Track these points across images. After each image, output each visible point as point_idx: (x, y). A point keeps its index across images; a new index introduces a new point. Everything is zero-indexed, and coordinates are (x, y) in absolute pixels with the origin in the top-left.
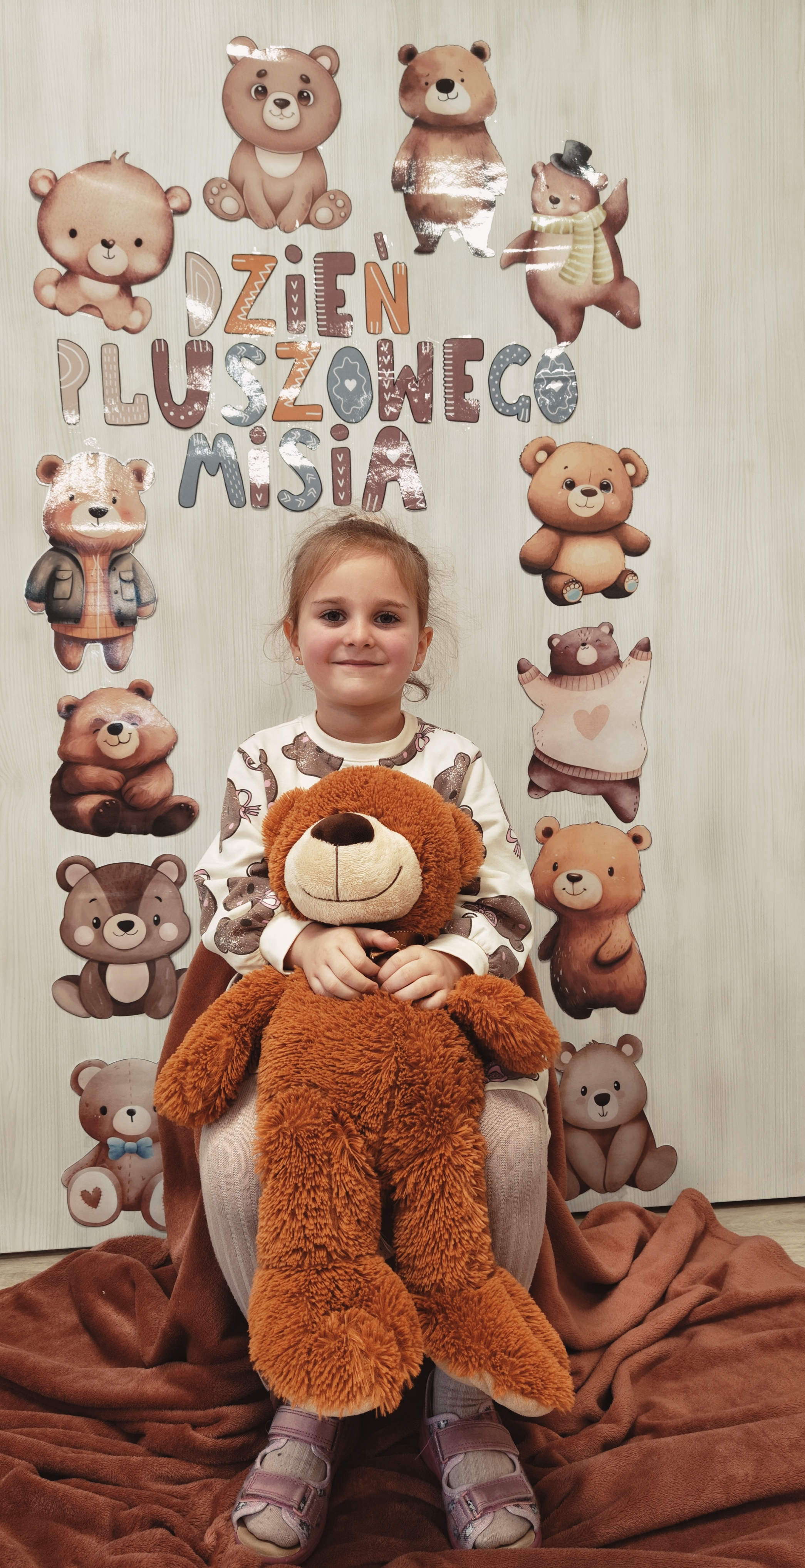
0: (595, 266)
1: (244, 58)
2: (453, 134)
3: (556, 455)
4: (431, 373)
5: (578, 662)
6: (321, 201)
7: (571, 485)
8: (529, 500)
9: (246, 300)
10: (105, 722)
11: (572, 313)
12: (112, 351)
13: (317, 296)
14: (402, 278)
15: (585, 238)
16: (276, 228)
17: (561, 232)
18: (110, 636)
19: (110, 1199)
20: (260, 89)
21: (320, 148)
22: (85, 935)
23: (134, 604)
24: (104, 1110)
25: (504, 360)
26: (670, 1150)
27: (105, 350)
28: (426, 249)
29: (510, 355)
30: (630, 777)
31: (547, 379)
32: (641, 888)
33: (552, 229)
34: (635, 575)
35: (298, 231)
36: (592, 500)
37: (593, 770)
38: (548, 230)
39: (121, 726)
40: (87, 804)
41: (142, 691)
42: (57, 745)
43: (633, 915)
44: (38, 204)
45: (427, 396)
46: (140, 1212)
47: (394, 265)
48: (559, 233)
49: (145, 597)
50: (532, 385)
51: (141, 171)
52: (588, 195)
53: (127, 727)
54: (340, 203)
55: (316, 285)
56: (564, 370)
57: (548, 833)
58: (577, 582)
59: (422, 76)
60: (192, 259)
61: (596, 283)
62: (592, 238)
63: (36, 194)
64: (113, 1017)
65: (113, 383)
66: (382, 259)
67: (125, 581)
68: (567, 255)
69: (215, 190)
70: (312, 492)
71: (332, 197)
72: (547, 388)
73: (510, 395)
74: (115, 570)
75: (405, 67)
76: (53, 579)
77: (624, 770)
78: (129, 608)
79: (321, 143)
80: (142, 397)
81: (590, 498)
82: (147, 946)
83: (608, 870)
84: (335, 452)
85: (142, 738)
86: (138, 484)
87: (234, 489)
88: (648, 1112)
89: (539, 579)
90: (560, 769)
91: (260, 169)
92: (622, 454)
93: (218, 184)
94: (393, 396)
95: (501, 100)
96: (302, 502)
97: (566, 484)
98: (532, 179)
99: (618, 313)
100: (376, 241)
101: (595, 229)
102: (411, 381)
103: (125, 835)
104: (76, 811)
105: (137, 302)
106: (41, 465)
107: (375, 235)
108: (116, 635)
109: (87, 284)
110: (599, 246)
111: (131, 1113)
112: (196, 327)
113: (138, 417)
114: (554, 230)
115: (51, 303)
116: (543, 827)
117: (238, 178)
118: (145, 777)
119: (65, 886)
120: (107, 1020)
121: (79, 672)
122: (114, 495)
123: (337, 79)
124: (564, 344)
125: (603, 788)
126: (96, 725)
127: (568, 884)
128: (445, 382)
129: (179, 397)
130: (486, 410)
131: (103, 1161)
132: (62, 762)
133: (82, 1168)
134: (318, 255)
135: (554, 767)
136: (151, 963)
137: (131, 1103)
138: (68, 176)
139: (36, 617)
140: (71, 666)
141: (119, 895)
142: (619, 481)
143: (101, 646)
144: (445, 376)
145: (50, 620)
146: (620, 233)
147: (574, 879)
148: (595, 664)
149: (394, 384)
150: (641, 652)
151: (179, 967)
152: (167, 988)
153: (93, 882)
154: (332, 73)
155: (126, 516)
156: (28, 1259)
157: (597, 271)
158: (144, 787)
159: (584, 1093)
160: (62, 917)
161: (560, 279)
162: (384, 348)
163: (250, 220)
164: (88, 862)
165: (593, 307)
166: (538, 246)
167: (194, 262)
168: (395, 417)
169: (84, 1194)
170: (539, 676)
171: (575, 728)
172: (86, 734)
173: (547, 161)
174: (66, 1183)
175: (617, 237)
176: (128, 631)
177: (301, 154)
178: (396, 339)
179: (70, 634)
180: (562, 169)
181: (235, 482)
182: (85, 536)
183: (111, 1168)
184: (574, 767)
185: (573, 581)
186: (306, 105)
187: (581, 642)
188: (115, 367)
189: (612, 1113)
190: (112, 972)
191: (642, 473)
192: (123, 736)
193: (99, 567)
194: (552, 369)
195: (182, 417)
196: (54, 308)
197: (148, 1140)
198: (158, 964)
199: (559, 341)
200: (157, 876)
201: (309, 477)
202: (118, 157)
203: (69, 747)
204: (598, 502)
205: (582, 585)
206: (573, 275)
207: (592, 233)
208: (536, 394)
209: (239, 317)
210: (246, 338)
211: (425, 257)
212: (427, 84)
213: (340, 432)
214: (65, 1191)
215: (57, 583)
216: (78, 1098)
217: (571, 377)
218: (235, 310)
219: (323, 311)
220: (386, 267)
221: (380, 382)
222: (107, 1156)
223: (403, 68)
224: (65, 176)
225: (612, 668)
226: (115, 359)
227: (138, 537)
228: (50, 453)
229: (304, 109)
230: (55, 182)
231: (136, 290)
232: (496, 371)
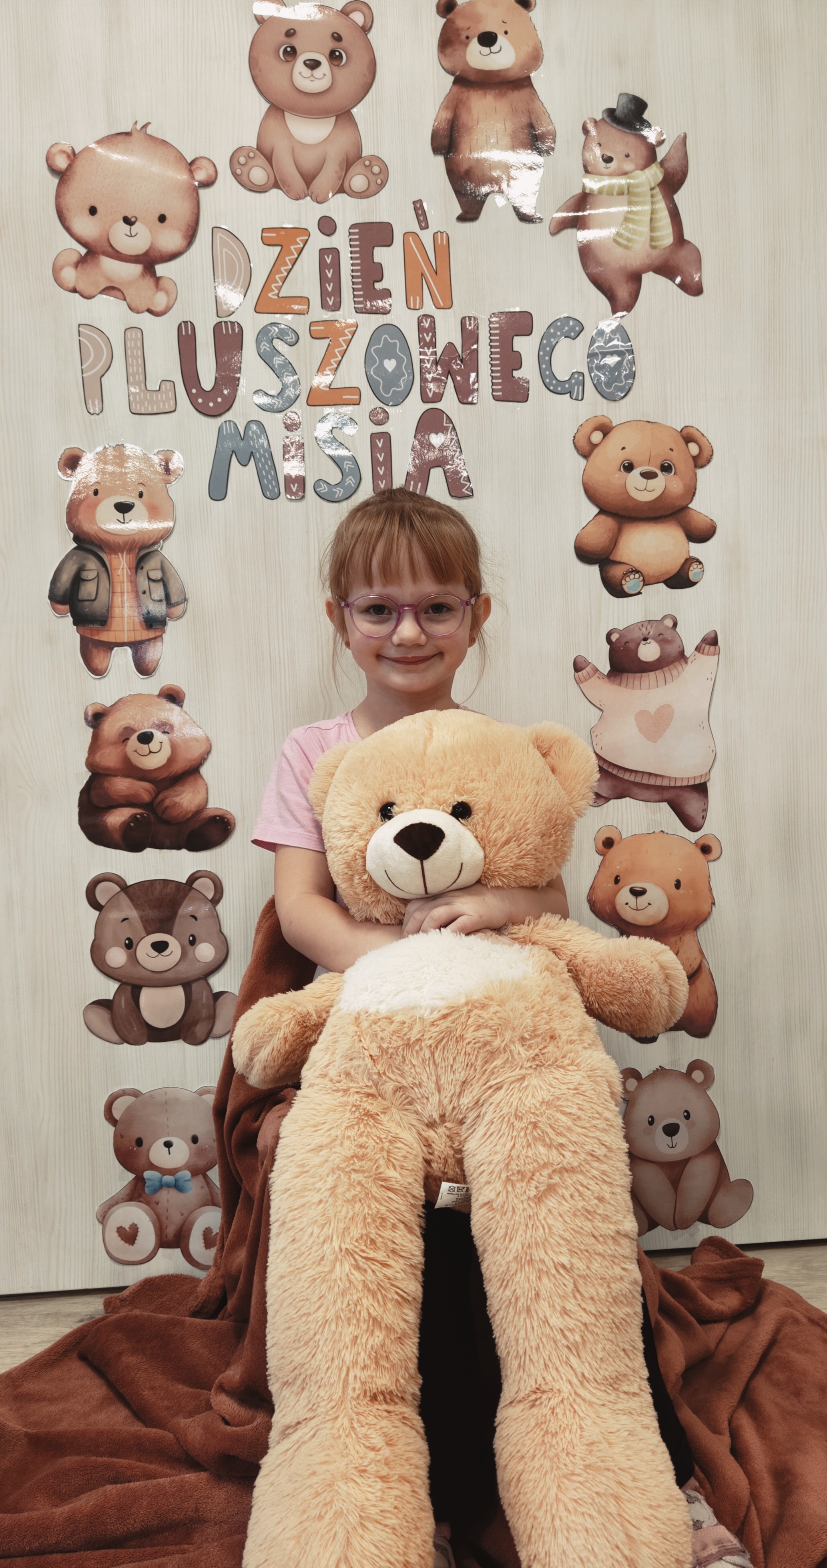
0: (652, 229)
1: (271, 18)
2: (497, 91)
3: (612, 435)
4: (477, 350)
5: (639, 659)
6: (357, 168)
7: (629, 467)
8: (584, 484)
9: (277, 277)
10: (134, 731)
11: (627, 282)
12: (136, 335)
13: (352, 271)
14: (443, 247)
15: (641, 199)
16: (308, 198)
17: (615, 193)
18: (139, 638)
19: (147, 1237)
20: (289, 49)
21: (354, 111)
22: (117, 957)
23: (164, 603)
24: (139, 1142)
25: (555, 333)
26: (745, 1184)
27: (128, 333)
28: (468, 216)
29: (561, 329)
30: (697, 782)
31: (602, 353)
32: (710, 901)
33: (605, 190)
34: (700, 563)
35: (331, 201)
36: (652, 483)
37: (656, 775)
38: (601, 191)
39: (152, 733)
40: (117, 818)
41: (173, 696)
42: (84, 755)
43: (702, 931)
44: (56, 181)
45: (473, 376)
46: (179, 1250)
47: (435, 234)
48: (612, 195)
49: (174, 599)
50: (586, 360)
51: (164, 142)
52: (643, 152)
53: (158, 735)
54: (376, 169)
55: (352, 258)
56: (620, 343)
57: (609, 843)
58: (637, 572)
59: (462, 29)
60: (219, 234)
61: (654, 247)
62: (649, 198)
63: (53, 170)
64: (148, 1044)
65: (138, 370)
66: (422, 228)
67: (154, 581)
68: (622, 218)
69: (242, 160)
70: (351, 481)
71: (367, 163)
72: (602, 363)
73: (562, 370)
74: (142, 568)
75: (444, 20)
76: (78, 580)
77: (690, 775)
78: (158, 610)
79: (354, 107)
80: (168, 383)
81: (649, 481)
82: (182, 967)
83: (674, 883)
84: (374, 437)
85: (174, 746)
86: (166, 477)
87: (268, 479)
88: (720, 1143)
89: (595, 570)
90: (621, 774)
91: (290, 136)
92: (684, 432)
93: (245, 153)
94: (435, 375)
95: (548, 53)
96: (339, 492)
97: (624, 467)
98: (583, 137)
99: (678, 280)
100: (415, 209)
101: (652, 189)
102: (453, 359)
103: (158, 850)
104: (105, 826)
105: (162, 282)
106: (64, 457)
107: (414, 203)
108: (144, 638)
109: (108, 264)
110: (657, 206)
111: (168, 1145)
112: (225, 307)
113: (164, 405)
114: (609, 192)
115: (71, 285)
116: (603, 837)
117: (267, 147)
118: (178, 788)
119: (94, 903)
120: (141, 1046)
121: (107, 678)
122: (141, 489)
123: (371, 36)
124: (620, 314)
125: (668, 795)
126: (126, 734)
127: (631, 899)
128: (492, 359)
129: (207, 382)
130: (536, 387)
131: (140, 1196)
132: (90, 774)
133: (117, 1203)
134: (353, 226)
135: (615, 772)
136: (187, 985)
137: (168, 1135)
138: (87, 149)
139: (61, 620)
140: (97, 672)
141: (152, 914)
142: (681, 463)
143: (129, 651)
144: (492, 353)
145: (75, 623)
146: (679, 192)
147: (637, 893)
148: (658, 660)
149: (436, 363)
150: (707, 647)
151: (216, 989)
152: (204, 1013)
153: (124, 899)
154: (366, 29)
155: (154, 512)
156: (63, 1298)
157: (654, 234)
158: (177, 799)
159: (651, 1122)
160: (93, 938)
161: (614, 244)
162: (426, 325)
163: (280, 191)
164: (118, 879)
165: (651, 274)
166: (590, 209)
167: (220, 237)
168: (438, 397)
169: (120, 1231)
170: (597, 674)
171: (637, 730)
172: (115, 743)
173: (599, 117)
174: (101, 1219)
175: (677, 197)
176: (158, 634)
177: (334, 118)
178: (438, 315)
179: (97, 638)
180: (615, 125)
181: (268, 472)
182: (110, 533)
183: (148, 1203)
184: (636, 772)
185: (633, 571)
186: (338, 66)
187: (642, 637)
188: (140, 353)
189: (682, 1144)
190: (146, 995)
191: (706, 454)
192: (154, 745)
193: (126, 566)
194: (606, 343)
195: (211, 404)
196: (74, 291)
197: (187, 1174)
198: (195, 986)
199: (614, 312)
200: (192, 894)
201: (347, 465)
202: (139, 127)
203: (98, 758)
204: (659, 484)
205: (642, 575)
206: (629, 240)
207: (649, 193)
208: (590, 370)
209: (270, 295)
210: (277, 318)
211: (468, 225)
212: (467, 38)
213: (379, 418)
214: (101, 1227)
215: (81, 583)
216: (112, 1129)
217: (627, 351)
218: (266, 287)
219: (360, 286)
220: (426, 237)
221: (422, 361)
222: (144, 1190)
223: (442, 21)
224: (84, 150)
225: (677, 664)
226: (139, 344)
227: (166, 534)
228: (72, 446)
229: (336, 69)
230: (73, 156)
231: (161, 269)
232: (546, 345)
